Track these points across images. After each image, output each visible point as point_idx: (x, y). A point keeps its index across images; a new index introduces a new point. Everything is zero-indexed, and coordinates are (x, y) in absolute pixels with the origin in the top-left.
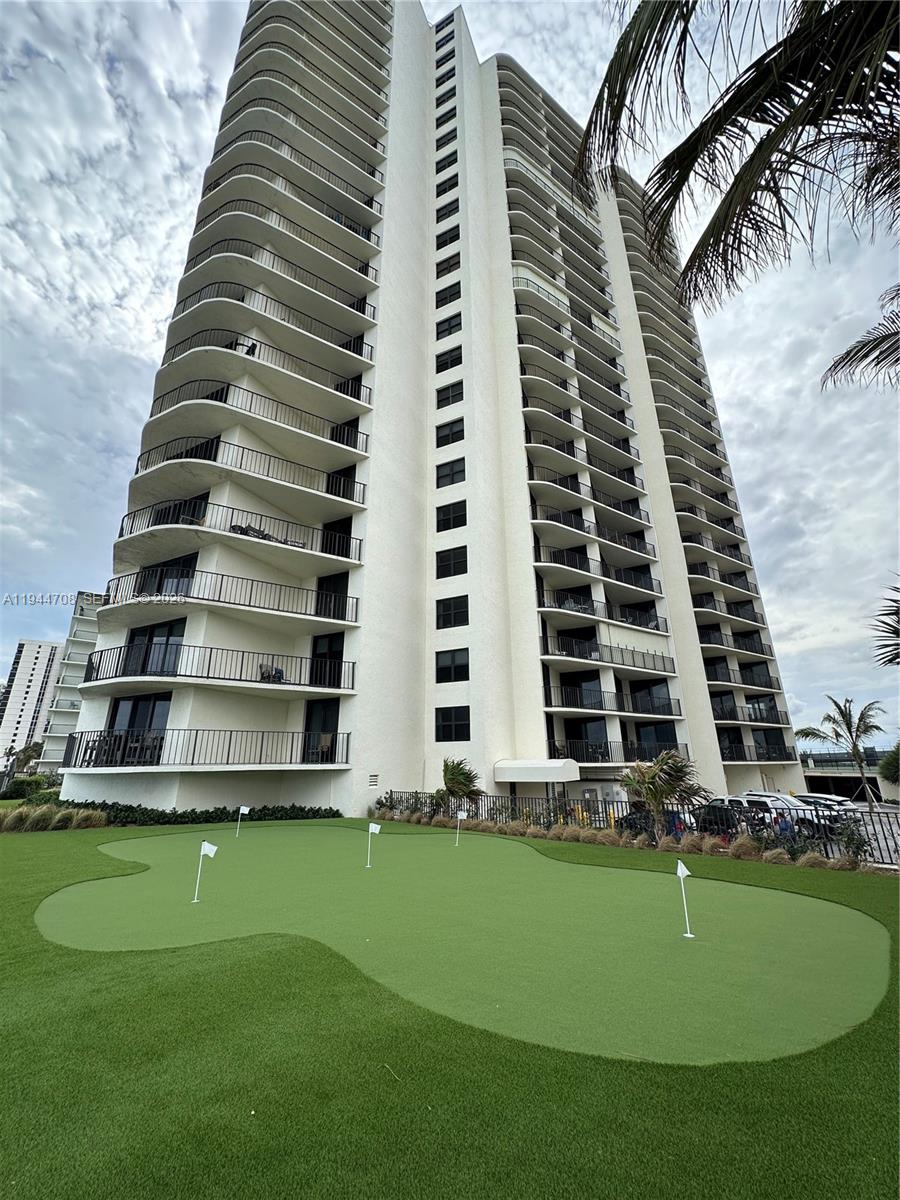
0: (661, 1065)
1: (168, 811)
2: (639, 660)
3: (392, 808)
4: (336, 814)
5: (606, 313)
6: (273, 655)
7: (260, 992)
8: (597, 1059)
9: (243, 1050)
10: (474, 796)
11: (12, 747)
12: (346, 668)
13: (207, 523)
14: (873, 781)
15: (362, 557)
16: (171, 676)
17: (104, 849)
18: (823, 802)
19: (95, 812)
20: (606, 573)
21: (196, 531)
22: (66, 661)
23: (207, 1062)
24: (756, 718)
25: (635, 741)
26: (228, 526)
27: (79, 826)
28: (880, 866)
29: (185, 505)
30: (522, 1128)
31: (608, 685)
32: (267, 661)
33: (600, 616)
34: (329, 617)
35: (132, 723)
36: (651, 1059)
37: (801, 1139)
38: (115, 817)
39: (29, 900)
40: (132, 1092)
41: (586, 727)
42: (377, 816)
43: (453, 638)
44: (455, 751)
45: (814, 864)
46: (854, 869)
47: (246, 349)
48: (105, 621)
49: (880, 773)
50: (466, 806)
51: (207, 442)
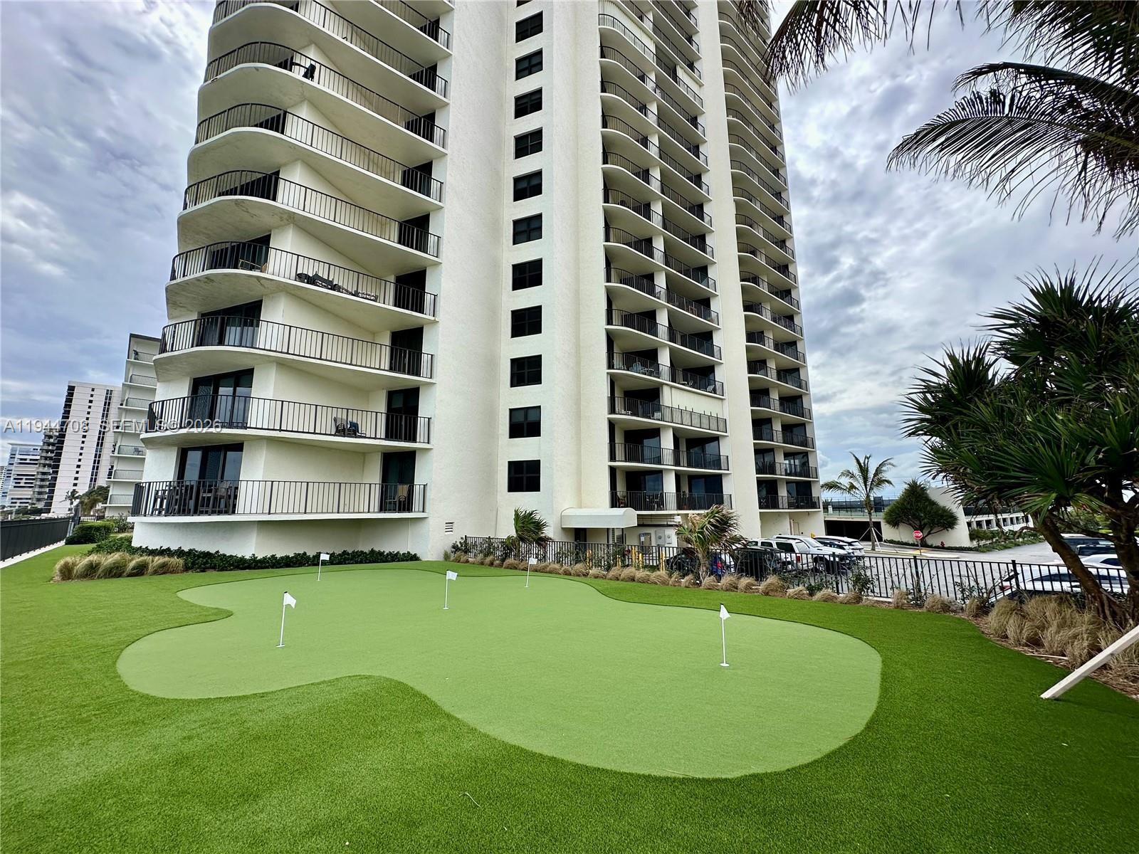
0: (699, 779)
1: (247, 557)
2: (696, 421)
3: (466, 551)
4: (414, 558)
5: (691, 66)
6: (348, 409)
7: (348, 732)
8: (648, 778)
9: (335, 787)
10: (542, 542)
11: (74, 490)
12: (421, 423)
13: (270, 269)
14: (878, 525)
15: (437, 313)
16: (241, 428)
17: (184, 595)
18: (837, 543)
19: (172, 560)
20: (672, 339)
21: (258, 278)
22: (124, 407)
23: (302, 800)
24: (791, 471)
25: (687, 492)
26: (293, 274)
27: (155, 572)
28: (878, 599)
29: (244, 247)
30: (584, 840)
31: (667, 442)
32: (341, 415)
33: (665, 378)
34: (404, 372)
35: (202, 474)
36: (691, 774)
37: (806, 832)
38: (193, 564)
39: (110, 649)
40: (231, 832)
41: (645, 478)
42: (452, 558)
43: (526, 396)
44: (526, 501)
45: (827, 599)
46: (858, 602)
47: (303, 71)
48: (163, 369)
49: (885, 519)
50: (535, 551)
51: (265, 178)
